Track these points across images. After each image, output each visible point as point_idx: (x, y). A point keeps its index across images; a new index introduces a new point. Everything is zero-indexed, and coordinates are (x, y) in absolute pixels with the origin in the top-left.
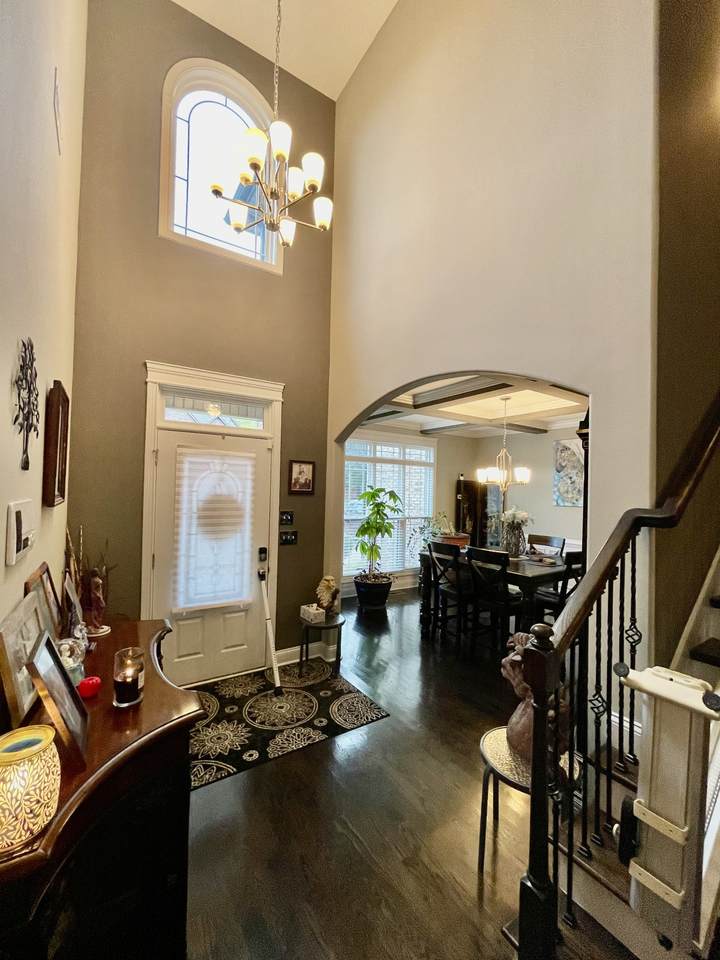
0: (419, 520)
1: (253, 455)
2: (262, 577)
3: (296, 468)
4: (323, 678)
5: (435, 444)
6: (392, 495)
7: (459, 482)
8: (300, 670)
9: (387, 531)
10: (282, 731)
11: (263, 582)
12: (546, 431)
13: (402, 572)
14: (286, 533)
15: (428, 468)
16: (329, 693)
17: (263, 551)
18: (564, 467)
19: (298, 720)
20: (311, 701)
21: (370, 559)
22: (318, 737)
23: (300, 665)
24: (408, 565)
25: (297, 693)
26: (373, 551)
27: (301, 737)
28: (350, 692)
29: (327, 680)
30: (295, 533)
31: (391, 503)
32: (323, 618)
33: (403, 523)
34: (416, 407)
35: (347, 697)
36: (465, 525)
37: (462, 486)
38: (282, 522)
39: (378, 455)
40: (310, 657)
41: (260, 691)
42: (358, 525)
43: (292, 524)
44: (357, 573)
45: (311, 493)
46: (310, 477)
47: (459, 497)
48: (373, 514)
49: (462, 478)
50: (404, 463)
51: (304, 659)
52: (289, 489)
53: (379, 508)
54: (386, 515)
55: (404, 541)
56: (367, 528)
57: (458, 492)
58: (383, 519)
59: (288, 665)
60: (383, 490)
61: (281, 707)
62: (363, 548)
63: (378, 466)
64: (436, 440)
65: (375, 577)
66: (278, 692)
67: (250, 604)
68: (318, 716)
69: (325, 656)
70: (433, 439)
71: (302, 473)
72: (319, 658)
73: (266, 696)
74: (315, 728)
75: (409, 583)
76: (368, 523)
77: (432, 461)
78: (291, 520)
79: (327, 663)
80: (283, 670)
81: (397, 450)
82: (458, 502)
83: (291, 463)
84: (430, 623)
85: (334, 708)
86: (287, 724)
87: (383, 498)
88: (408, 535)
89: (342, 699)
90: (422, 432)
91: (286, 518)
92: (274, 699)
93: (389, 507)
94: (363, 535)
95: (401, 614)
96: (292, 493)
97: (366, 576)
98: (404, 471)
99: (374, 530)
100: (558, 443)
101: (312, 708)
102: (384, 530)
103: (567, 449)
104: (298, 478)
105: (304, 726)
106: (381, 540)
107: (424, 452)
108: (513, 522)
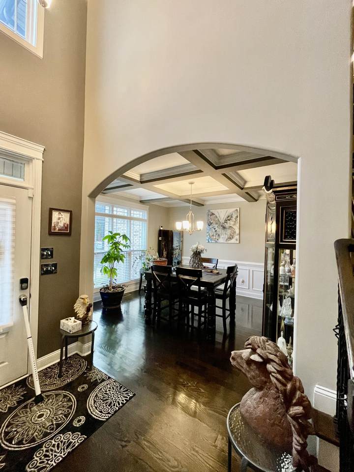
0: (139, 252)
1: (14, 201)
2: (23, 302)
3: (55, 215)
4: (81, 373)
5: (148, 209)
6: (125, 237)
7: (160, 231)
8: (60, 370)
9: (121, 259)
10: (40, 446)
11: (25, 307)
12: (203, 205)
13: (130, 282)
14: (47, 265)
15: (144, 222)
16: (86, 386)
17: (24, 282)
18: (212, 223)
19: (58, 425)
20: (70, 400)
21: (111, 276)
22: (76, 439)
23: (60, 364)
24: (132, 278)
25: (57, 395)
26: (112, 271)
27: (61, 445)
28: (103, 380)
29: (84, 373)
30: (55, 265)
31: (123, 242)
32: (80, 327)
33: (129, 254)
34: (142, 182)
35: (100, 386)
36: (163, 254)
37: (162, 233)
38: (42, 256)
39: (115, 213)
40: (68, 356)
41: (19, 403)
42: (102, 256)
43: (52, 257)
44: (101, 286)
45: (69, 235)
46: (67, 221)
47: (160, 238)
48: (112, 249)
49: (162, 229)
50: (130, 219)
51: (64, 358)
52: (49, 230)
53: (116, 245)
54: (120, 249)
55: (130, 264)
56: (108, 258)
57: (160, 235)
58: (118, 252)
59: (49, 367)
60: (119, 234)
61: (41, 416)
62: (105, 270)
63: (115, 220)
64: (148, 207)
65: (113, 288)
66: (39, 399)
67: (11, 327)
68: (77, 414)
69: (81, 352)
70: (146, 206)
71: (61, 220)
72: (77, 354)
73: (26, 407)
74: (74, 430)
75: (133, 288)
76: (108, 254)
77: (146, 218)
78: (52, 255)
79: (83, 357)
80: (45, 374)
81: (126, 211)
82: (159, 242)
83: (51, 210)
84: (151, 314)
85: (91, 401)
86: (46, 434)
87: (119, 239)
88: (132, 261)
89: (97, 390)
90: (141, 202)
91: (46, 253)
92: (35, 408)
93: (122, 244)
94: (106, 262)
95: (128, 307)
96: (51, 234)
97: (107, 288)
98: (130, 224)
99: (113, 259)
100: (209, 211)
101: (70, 407)
102: (119, 259)
103: (213, 214)
104: (58, 223)
105: (63, 432)
106: (116, 264)
107: (141, 213)
108: (196, 251)
